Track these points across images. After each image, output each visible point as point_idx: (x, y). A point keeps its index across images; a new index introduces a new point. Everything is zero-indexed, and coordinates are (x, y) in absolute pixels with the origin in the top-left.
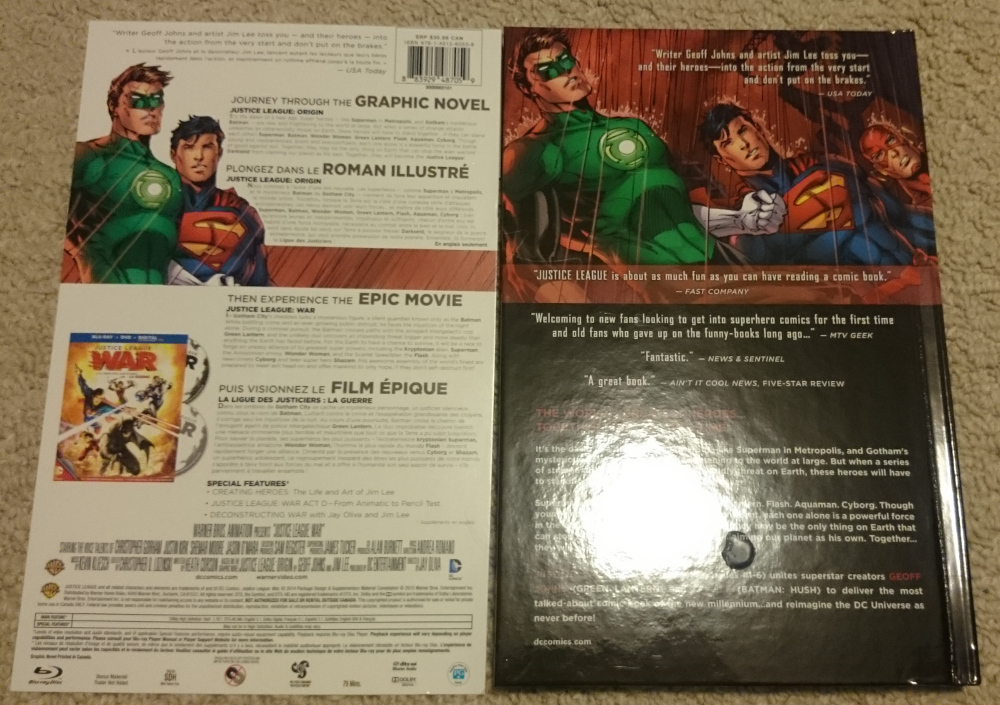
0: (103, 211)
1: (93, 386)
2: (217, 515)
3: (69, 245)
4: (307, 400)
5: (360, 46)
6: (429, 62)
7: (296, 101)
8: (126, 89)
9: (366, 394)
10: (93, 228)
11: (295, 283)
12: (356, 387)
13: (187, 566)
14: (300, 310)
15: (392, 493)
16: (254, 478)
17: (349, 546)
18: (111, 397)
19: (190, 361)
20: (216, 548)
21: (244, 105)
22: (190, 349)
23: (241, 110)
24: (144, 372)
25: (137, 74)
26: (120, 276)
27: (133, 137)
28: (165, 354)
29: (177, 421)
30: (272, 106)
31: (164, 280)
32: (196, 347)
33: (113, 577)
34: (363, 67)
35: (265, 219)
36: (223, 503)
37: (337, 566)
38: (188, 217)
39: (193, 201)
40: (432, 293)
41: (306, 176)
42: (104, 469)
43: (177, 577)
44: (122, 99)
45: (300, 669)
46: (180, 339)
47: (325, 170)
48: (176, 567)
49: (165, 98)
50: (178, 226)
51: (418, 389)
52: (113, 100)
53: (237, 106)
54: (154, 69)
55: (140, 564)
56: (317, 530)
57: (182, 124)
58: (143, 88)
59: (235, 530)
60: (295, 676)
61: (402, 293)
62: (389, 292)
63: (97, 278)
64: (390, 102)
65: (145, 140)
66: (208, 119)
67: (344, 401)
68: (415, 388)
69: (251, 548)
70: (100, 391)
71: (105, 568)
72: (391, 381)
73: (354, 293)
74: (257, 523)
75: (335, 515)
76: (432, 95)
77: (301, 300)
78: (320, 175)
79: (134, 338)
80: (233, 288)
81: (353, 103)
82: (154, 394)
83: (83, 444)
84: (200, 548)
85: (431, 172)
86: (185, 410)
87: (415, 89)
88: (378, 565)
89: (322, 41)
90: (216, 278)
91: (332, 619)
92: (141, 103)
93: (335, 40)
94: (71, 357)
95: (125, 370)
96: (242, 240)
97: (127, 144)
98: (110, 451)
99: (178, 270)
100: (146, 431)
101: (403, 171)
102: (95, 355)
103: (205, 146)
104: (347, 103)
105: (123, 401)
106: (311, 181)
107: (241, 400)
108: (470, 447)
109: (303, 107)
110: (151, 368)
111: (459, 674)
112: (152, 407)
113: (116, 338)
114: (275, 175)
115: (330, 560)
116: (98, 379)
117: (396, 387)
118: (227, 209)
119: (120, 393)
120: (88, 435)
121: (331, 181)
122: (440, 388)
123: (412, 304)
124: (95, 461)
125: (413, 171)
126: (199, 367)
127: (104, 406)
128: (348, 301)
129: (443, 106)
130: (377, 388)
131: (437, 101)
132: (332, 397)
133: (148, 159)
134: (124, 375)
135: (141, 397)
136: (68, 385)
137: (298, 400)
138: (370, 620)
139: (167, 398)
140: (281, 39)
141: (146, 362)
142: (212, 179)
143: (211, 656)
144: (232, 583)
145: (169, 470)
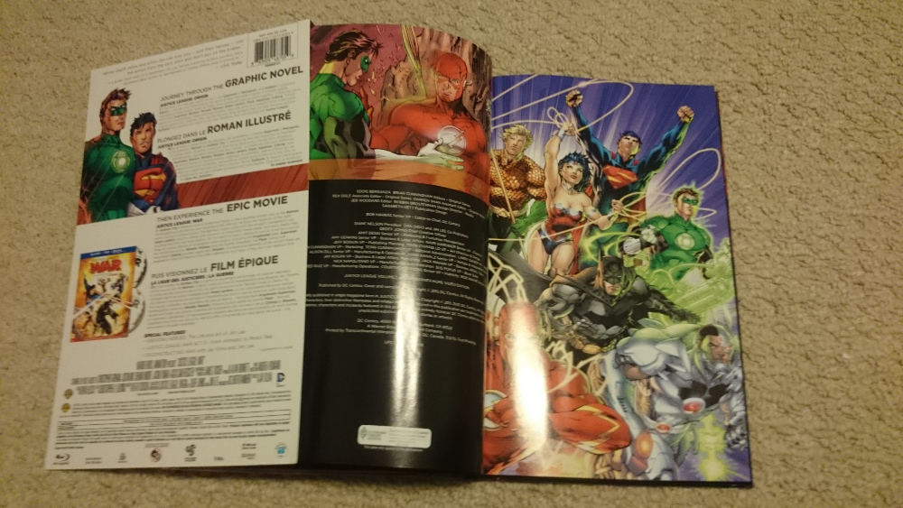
0: (97, 180)
1: (90, 284)
2: (149, 355)
3: (81, 203)
4: (198, 277)
5: (228, 50)
6: (267, 50)
7: (194, 92)
8: (109, 106)
9: (231, 269)
10: (92, 190)
11: (191, 205)
12: (225, 266)
13: (134, 388)
14: (195, 221)
15: (243, 332)
16: (169, 330)
17: (218, 369)
18: (99, 289)
19: (137, 262)
20: (147, 375)
21: (167, 101)
22: (138, 255)
23: (165, 105)
24: (115, 272)
25: (114, 95)
26: (105, 217)
27: (112, 133)
28: (125, 259)
29: (130, 300)
30: (181, 98)
31: (126, 215)
32: (140, 252)
33: (97, 398)
34: (230, 62)
35: (176, 167)
36: (152, 347)
37: (212, 383)
38: (138, 174)
39: (141, 165)
40: (269, 197)
41: (198, 137)
42: (94, 333)
43: (129, 395)
44: (107, 112)
45: (191, 450)
46: (132, 250)
47: (209, 130)
48: (128, 389)
49: (128, 107)
50: (133, 181)
51: (260, 262)
52: (102, 113)
53: (163, 102)
54: (122, 91)
55: (110, 388)
56: (201, 360)
57: (136, 120)
58: (117, 103)
59: (158, 364)
60: (187, 455)
61: (252, 201)
62: (244, 201)
63: (94, 220)
64: (244, 80)
65: (117, 133)
66: (149, 114)
67: (218, 275)
68: (259, 261)
69: (166, 375)
70: (93, 287)
71: (92, 393)
72: (245, 258)
73: (224, 205)
74: (169, 358)
75: (211, 350)
76: (268, 70)
77: (195, 214)
78: (207, 135)
79: (111, 252)
80: (161, 214)
81: (224, 85)
82: (119, 286)
83: (85, 319)
84: (140, 376)
85: (269, 119)
86: (134, 292)
87: (259, 68)
88: (234, 381)
89: (208, 52)
90: (152, 208)
91: (208, 417)
92: (116, 112)
93: (215, 50)
94: (81, 267)
95: (106, 272)
96: (165, 183)
97: (109, 138)
98: (98, 322)
99: (133, 208)
100: (116, 308)
101: (252, 122)
102: (92, 265)
103: (147, 130)
104: (221, 87)
105: (104, 290)
106: (201, 139)
107: (163, 282)
108: (292, 296)
109: (197, 95)
110: (119, 269)
111: (281, 450)
112: (118, 292)
113: (102, 254)
114: (183, 139)
115: (207, 379)
116: (93, 279)
117: (248, 261)
118: (158, 166)
119: (103, 286)
120: (87, 313)
121: (212, 137)
122: (274, 260)
123: (257, 207)
124: (90, 328)
125: (258, 121)
126: (142, 265)
127: (96, 295)
128: (220, 211)
129: (275, 76)
130: (237, 264)
131: (272, 73)
132: (211, 273)
133: (119, 145)
134: (105, 275)
135: (113, 287)
136: (79, 285)
137: (192, 278)
138: (230, 416)
139: (126, 286)
140: (187, 57)
141: (116, 266)
142: (150, 149)
143: (144, 443)
144: (155, 397)
145: (126, 331)
